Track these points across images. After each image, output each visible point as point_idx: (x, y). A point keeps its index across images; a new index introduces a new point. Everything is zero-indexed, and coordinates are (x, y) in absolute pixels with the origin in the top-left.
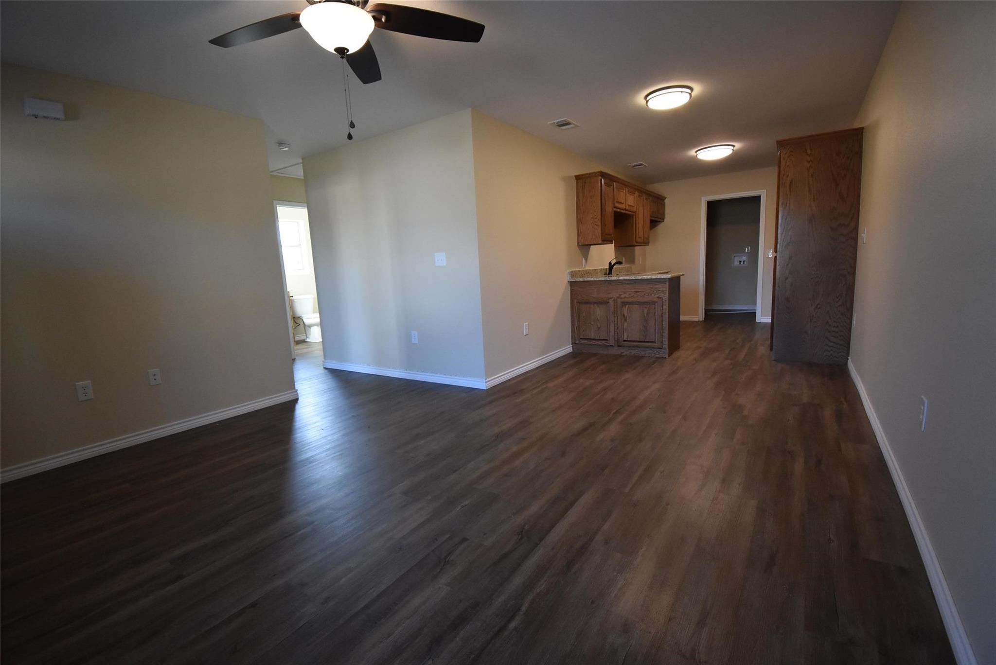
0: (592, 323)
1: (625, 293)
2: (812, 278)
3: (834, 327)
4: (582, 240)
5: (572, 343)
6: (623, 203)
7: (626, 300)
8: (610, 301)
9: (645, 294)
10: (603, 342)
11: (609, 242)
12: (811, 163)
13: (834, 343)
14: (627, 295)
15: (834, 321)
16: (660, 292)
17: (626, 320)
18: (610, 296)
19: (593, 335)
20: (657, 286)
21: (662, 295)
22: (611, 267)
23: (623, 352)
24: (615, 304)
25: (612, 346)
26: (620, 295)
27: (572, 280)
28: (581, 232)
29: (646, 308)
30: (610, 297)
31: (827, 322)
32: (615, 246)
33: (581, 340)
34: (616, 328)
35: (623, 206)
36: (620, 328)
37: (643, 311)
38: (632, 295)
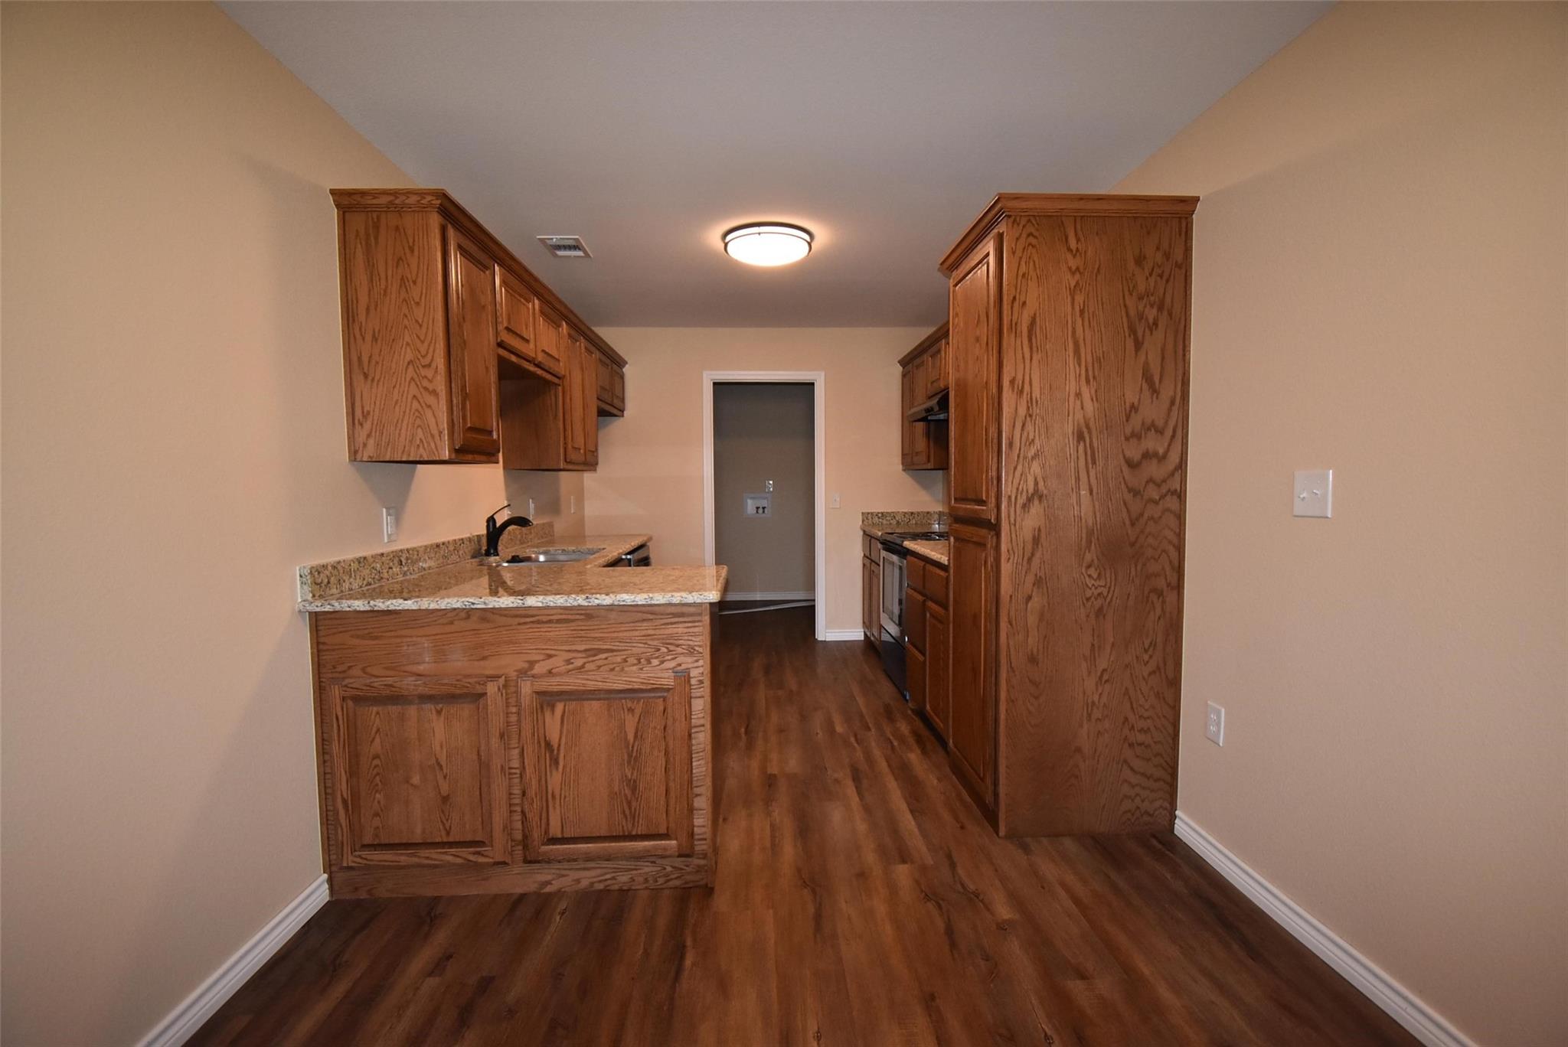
0: (416, 779)
1: (550, 656)
2: (1088, 599)
3: (1141, 730)
4: (371, 442)
5: (328, 867)
6: (527, 341)
7: (553, 684)
8: (491, 688)
9: (625, 661)
10: (465, 852)
11: (483, 458)
12: (1077, 276)
13: (1143, 774)
14: (557, 663)
15: (1141, 717)
16: (679, 650)
17: (556, 762)
18: (489, 667)
19: (418, 830)
20: (671, 630)
21: (687, 662)
22: (494, 532)
23: (548, 883)
24: (512, 701)
25: (505, 863)
26: (532, 664)
27: (318, 607)
28: (365, 415)
29: (631, 710)
30: (488, 672)
31: (1126, 719)
32: (504, 468)
33: (364, 853)
34: (517, 791)
35: (529, 350)
36: (532, 792)
37: (622, 726)
38: (579, 663)
